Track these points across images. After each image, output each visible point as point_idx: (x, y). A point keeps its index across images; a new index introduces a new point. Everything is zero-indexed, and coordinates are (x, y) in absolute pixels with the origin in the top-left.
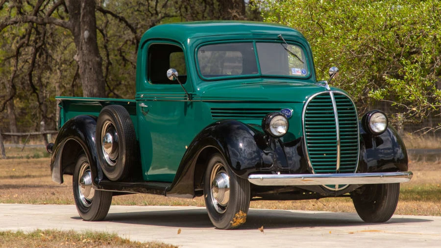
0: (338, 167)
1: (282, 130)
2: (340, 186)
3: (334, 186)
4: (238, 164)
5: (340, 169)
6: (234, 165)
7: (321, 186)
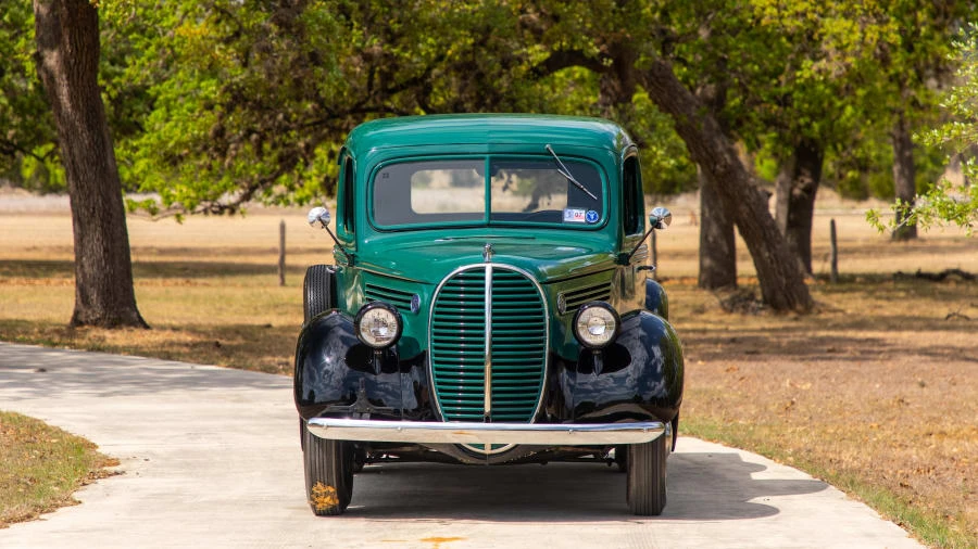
0: (487, 408)
1: (387, 334)
2: (494, 446)
3: (482, 446)
4: (312, 394)
5: (493, 413)
6: (305, 396)
7: (458, 446)
